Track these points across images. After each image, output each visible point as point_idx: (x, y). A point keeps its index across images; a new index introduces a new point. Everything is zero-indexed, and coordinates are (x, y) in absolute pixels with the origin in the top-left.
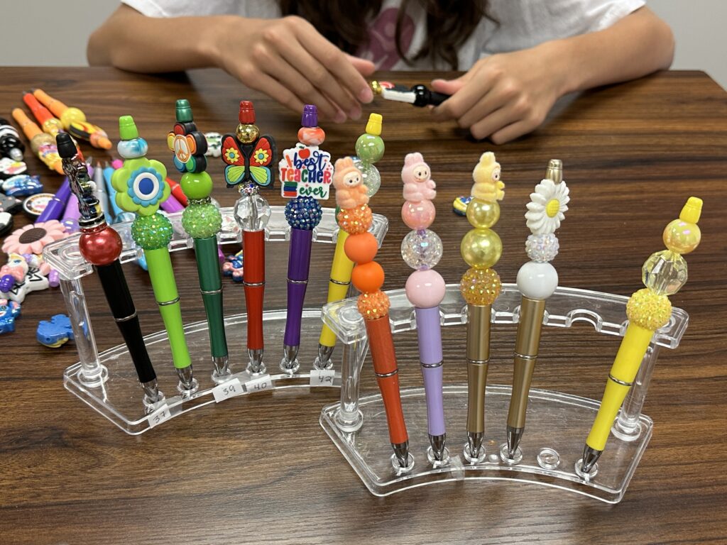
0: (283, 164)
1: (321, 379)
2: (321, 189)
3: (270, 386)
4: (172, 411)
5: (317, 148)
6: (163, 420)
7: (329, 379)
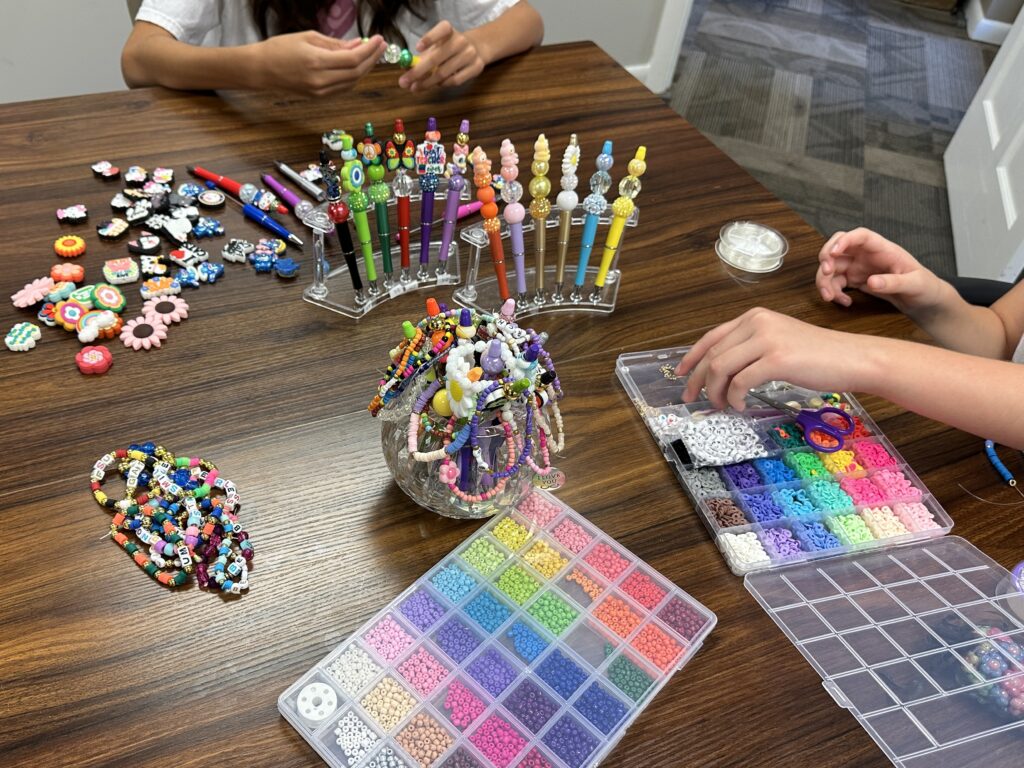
0: (418, 154)
1: (443, 280)
2: (439, 168)
3: (417, 288)
4: (373, 304)
5: (436, 143)
6: (370, 309)
7: (447, 280)
